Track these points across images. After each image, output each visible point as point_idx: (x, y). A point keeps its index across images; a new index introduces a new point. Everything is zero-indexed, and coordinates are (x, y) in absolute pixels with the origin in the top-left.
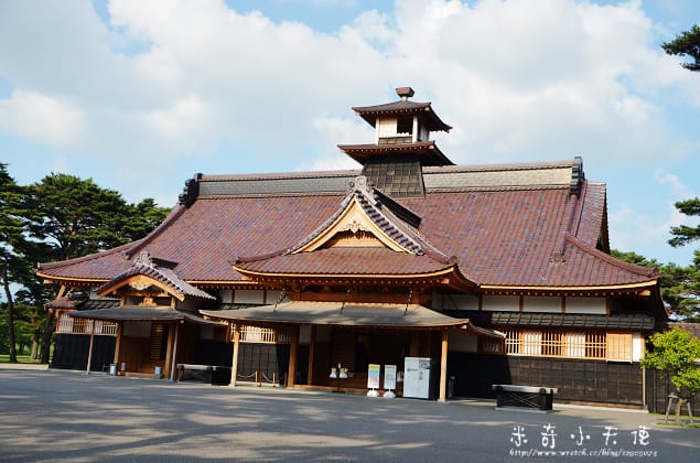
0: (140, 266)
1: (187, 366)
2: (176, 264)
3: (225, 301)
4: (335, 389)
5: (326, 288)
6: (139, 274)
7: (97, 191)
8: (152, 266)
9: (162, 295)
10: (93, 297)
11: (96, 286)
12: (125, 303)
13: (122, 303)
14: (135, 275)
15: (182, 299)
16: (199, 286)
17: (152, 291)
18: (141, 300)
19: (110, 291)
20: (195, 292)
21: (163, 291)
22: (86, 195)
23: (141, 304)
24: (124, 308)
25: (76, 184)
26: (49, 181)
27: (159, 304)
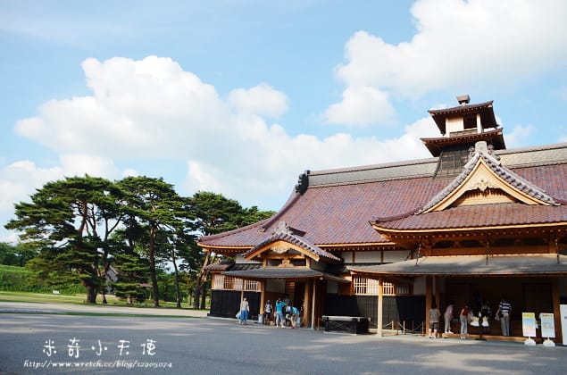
0: (279, 234)
1: (331, 318)
2: (304, 233)
3: (346, 261)
4: (478, 336)
5: (457, 243)
6: (279, 240)
7: (225, 200)
8: (289, 233)
9: (298, 257)
10: (238, 261)
11: (242, 252)
12: (267, 265)
13: (264, 266)
14: (276, 241)
15: (317, 260)
16: (327, 249)
17: (289, 254)
18: (280, 261)
19: (253, 256)
20: (324, 253)
21: (300, 254)
22: (219, 203)
23: (280, 265)
24: (266, 269)
25: (213, 197)
26: (197, 196)
27: (295, 265)
